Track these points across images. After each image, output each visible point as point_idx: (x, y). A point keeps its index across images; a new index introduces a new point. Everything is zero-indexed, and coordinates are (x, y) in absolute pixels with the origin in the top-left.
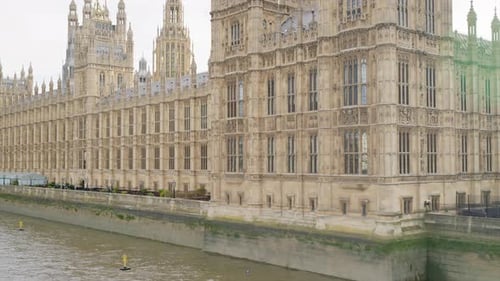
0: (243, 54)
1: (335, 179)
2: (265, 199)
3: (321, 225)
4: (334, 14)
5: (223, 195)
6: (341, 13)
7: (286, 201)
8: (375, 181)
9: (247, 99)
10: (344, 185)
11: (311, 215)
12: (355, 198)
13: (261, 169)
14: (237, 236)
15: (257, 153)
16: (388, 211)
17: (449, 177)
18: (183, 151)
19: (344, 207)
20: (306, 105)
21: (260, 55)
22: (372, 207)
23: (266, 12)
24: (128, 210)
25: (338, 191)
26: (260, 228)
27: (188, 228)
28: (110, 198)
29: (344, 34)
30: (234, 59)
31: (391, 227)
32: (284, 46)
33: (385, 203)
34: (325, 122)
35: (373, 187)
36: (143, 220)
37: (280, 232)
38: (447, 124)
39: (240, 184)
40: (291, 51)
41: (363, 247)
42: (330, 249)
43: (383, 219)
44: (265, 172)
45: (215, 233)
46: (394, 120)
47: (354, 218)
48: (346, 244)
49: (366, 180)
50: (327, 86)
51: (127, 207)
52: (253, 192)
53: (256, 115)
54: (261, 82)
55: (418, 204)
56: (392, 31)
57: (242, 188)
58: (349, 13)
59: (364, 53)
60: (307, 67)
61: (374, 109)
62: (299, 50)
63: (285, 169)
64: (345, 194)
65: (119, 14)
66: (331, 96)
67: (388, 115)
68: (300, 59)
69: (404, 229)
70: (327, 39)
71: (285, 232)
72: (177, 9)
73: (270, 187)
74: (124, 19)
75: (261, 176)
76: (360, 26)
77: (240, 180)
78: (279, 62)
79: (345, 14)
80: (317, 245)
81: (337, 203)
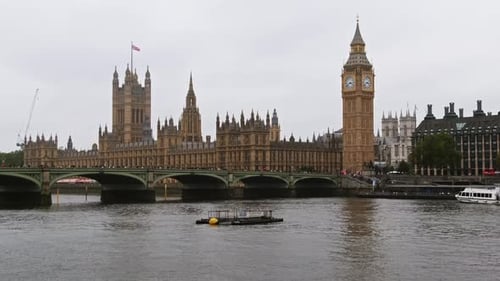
65: (146, 80)
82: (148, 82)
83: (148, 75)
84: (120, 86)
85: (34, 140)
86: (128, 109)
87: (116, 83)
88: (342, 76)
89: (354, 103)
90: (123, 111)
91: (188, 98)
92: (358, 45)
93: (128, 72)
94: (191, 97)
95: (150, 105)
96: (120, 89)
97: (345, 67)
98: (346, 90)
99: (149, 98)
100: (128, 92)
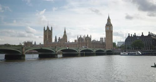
82: (52, 29)
83: (52, 28)
85: (27, 42)
86: (47, 35)
87: (44, 29)
88: (106, 27)
89: (109, 33)
90: (46, 36)
92: (109, 20)
93: (47, 27)
94: (65, 32)
95: (52, 35)
96: (45, 31)
97: (106, 25)
98: (107, 30)
99: (52, 33)
100: (47, 31)
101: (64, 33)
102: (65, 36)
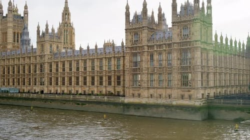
0: (140, 45)
1: (179, 88)
2: (150, 95)
3: (174, 103)
4: (178, 35)
5: (131, 94)
6: (181, 35)
7: (158, 96)
8: (194, 89)
9: (142, 61)
10: (183, 90)
11: (169, 100)
12: (186, 94)
13: (148, 85)
14: (139, 108)
15: (146, 80)
16: (199, 98)
17: (212, 87)
18: (99, 78)
19: (182, 97)
20: (167, 64)
21: (148, 46)
22: (193, 97)
23: (149, 31)
24: (82, 101)
25: (180, 92)
26: (149, 105)
27: (114, 107)
28: (71, 97)
29: (183, 42)
30: (137, 47)
31: (200, 103)
32: (158, 44)
33: (198, 95)
34: (175, 70)
35: (193, 90)
36: (91, 105)
37: (157, 106)
38: (211, 71)
39: (139, 90)
40: (160, 46)
41: (190, 109)
42: (178, 110)
43: (197, 100)
44: (149, 86)
45: (128, 108)
46: (200, 70)
47: (187, 100)
48: (185, 109)
49: (191, 88)
50: (176, 58)
51: (81, 100)
52: (145, 93)
53: (146, 66)
54: (148, 55)
55: (205, 96)
56: (199, 43)
57: (140, 92)
58: (184, 35)
59: (190, 49)
60: (167, 51)
61: (193, 66)
62: (164, 46)
63: (158, 85)
64: (183, 93)
65: (25, 11)
66: (177, 61)
67: (199, 68)
68: (164, 48)
69: (203, 103)
70: (176, 43)
71: (160, 106)
72: (69, 14)
73: (151, 91)
74: (27, 14)
75: (148, 88)
76: (188, 40)
77: (139, 89)
78: (155, 49)
79: (182, 36)
80: (173, 110)
81: (180, 96)
82: (26, 13)
83: (26, 7)
84: (4, 15)
90: (6, 33)
91: (63, 14)
93: (10, 4)
94: (66, 13)
96: (4, 17)
100: (10, 19)
101: (63, 18)
102: (66, 27)
